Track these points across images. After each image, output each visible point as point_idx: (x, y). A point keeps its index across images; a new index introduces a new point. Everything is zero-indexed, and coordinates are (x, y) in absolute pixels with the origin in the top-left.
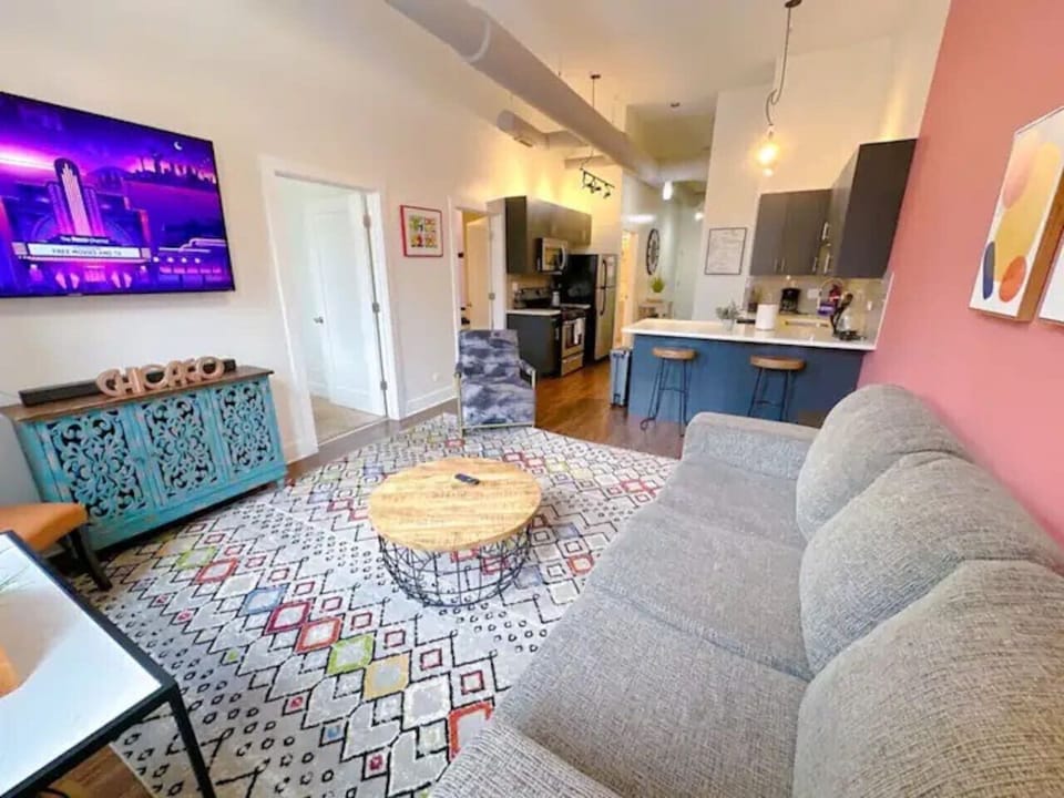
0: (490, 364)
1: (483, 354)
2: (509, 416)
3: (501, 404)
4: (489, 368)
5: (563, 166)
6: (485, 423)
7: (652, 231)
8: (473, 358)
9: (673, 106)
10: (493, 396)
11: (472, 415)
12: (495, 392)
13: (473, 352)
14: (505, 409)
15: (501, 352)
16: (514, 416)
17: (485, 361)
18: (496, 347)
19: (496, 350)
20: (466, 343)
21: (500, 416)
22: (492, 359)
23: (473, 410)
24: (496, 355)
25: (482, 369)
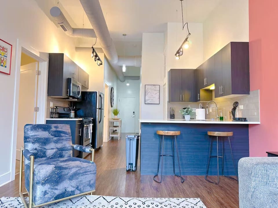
0: (51, 150)
1: (45, 142)
2: (77, 188)
3: (71, 178)
4: (50, 153)
5: (74, 49)
6: (56, 198)
7: (112, 88)
8: (37, 146)
9: (123, 35)
10: (65, 172)
11: (45, 193)
12: (66, 168)
13: (37, 140)
14: (74, 183)
15: (59, 140)
16: (81, 187)
17: (47, 147)
18: (56, 136)
19: (55, 138)
20: (31, 133)
21: (70, 189)
22: (52, 145)
23: (47, 187)
24: (56, 142)
25: (44, 153)
